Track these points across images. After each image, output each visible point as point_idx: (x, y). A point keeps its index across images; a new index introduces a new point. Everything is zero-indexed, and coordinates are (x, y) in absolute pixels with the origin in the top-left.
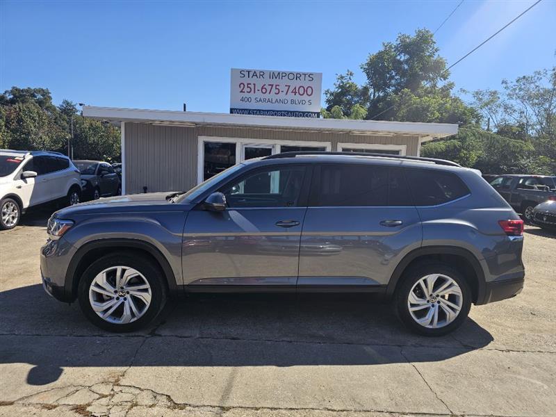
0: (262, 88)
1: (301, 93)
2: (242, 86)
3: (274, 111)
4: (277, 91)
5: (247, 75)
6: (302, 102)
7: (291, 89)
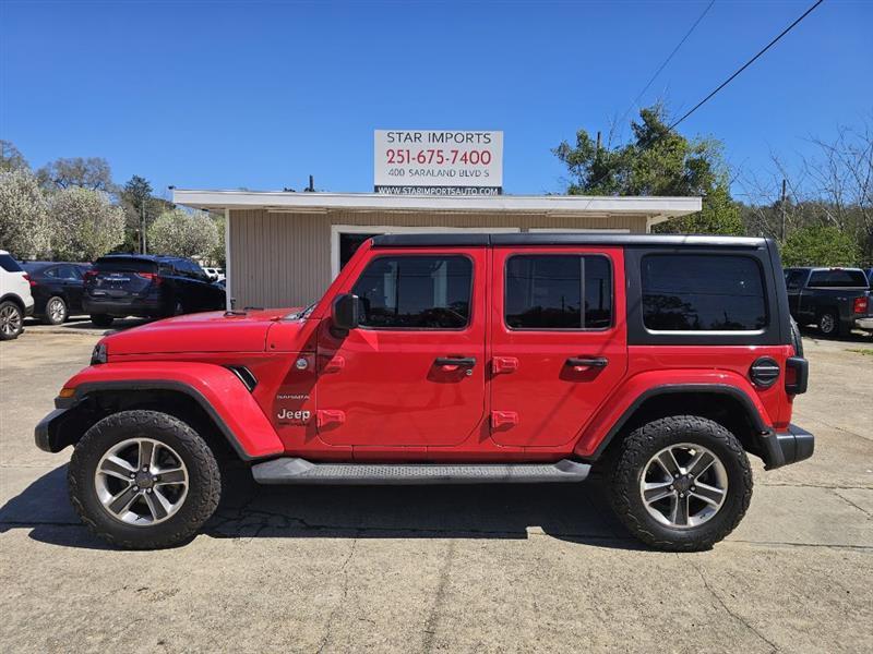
0: (419, 156)
1: (474, 160)
2: (390, 153)
4: (440, 159)
5: (397, 139)
6: (476, 173)
7: (460, 156)
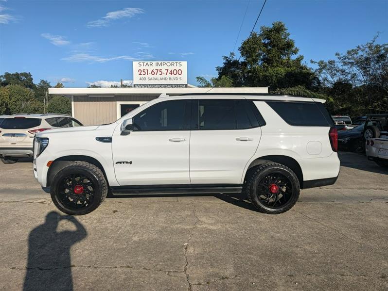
0: (152, 72)
1: (175, 73)
2: (140, 71)
3: (159, 85)
4: (161, 73)
5: (142, 65)
6: (176, 79)
7: (169, 72)
